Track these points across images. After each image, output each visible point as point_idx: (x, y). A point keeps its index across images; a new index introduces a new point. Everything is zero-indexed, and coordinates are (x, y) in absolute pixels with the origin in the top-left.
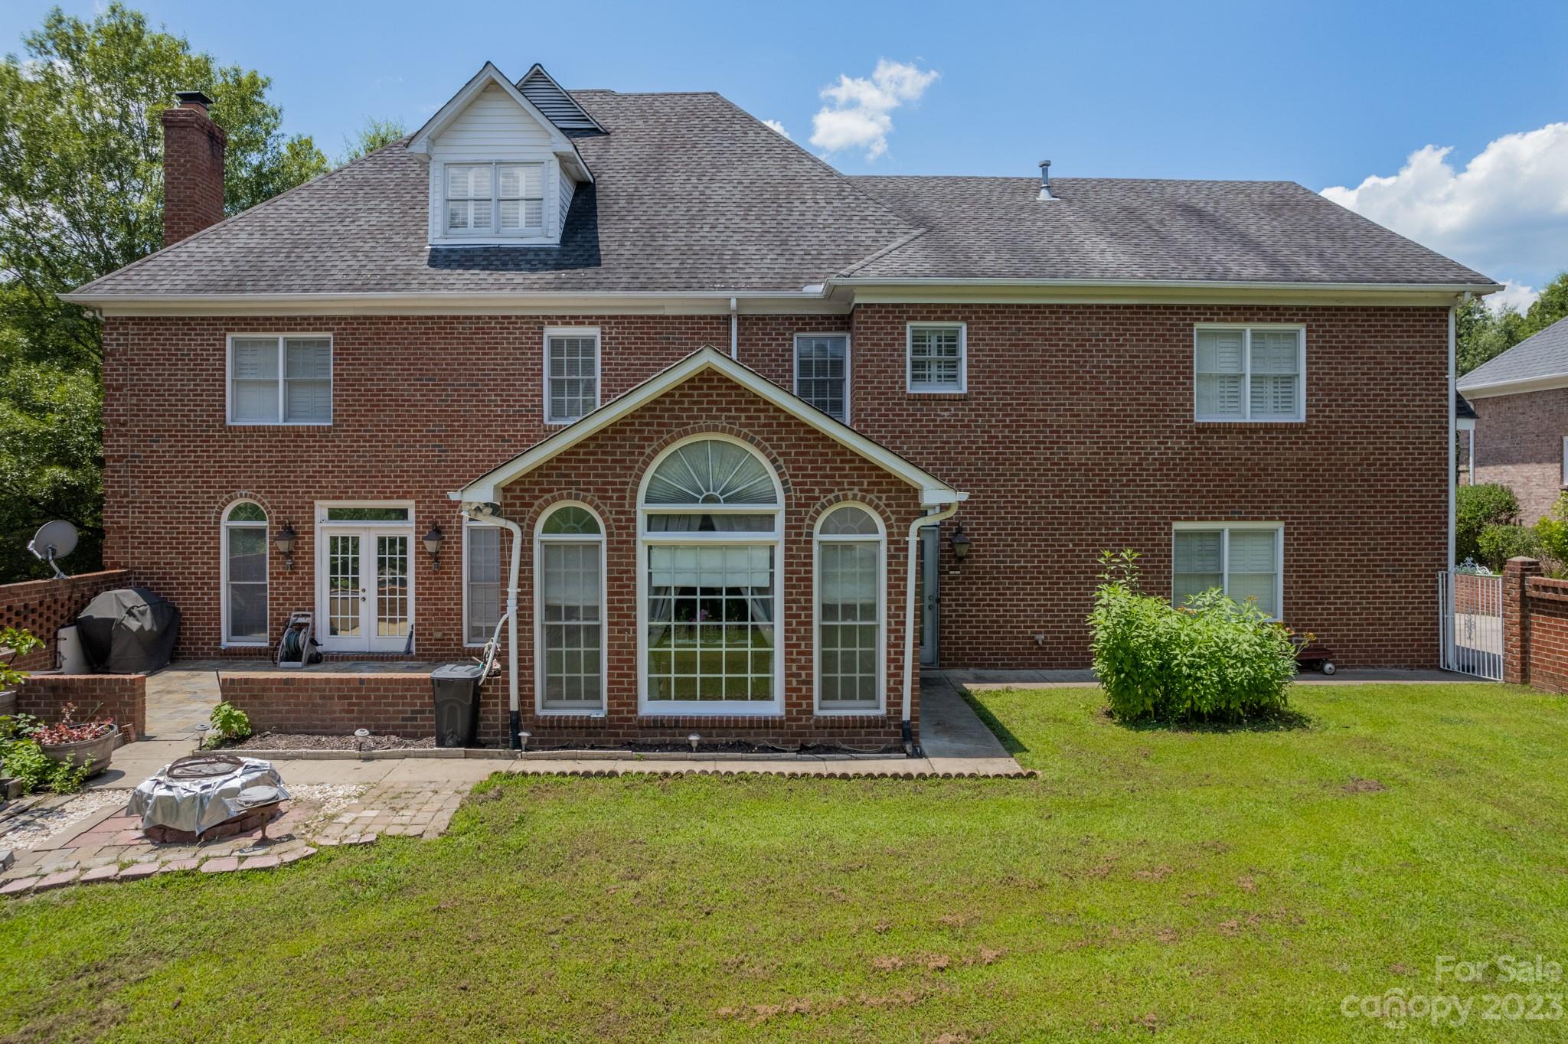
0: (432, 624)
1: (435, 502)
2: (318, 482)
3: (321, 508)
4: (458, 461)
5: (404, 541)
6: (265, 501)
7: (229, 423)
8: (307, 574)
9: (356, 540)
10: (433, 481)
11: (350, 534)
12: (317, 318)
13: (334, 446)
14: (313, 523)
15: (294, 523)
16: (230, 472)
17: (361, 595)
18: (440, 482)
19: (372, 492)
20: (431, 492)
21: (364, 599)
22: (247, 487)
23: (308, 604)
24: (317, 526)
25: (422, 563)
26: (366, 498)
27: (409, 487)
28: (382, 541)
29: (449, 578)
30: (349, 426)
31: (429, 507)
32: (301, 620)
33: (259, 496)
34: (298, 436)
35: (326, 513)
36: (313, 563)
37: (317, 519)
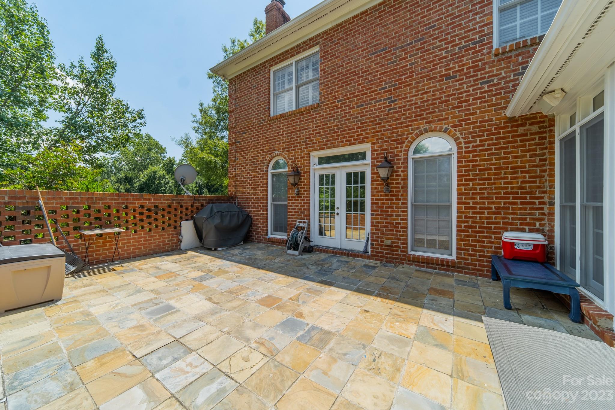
0: (383, 234)
1: (386, 142)
2: (311, 141)
3: (315, 156)
4: (405, 106)
5: (363, 174)
6: (286, 156)
7: (272, 115)
8: (306, 197)
9: (333, 176)
10: (384, 126)
11: (330, 172)
12: (311, 39)
13: (320, 116)
14: (309, 166)
15: (300, 167)
16: (271, 143)
17: (336, 211)
18: (390, 126)
19: (342, 142)
20: (383, 135)
21: (338, 214)
22: (279, 150)
23: (306, 216)
24: (312, 168)
25: (376, 188)
26: (338, 146)
27: (367, 134)
28: (349, 175)
29: (396, 199)
30: (328, 101)
31: (381, 146)
32: (302, 225)
33: (283, 153)
34: (301, 115)
35: (316, 161)
36: (309, 191)
37: (312, 164)
